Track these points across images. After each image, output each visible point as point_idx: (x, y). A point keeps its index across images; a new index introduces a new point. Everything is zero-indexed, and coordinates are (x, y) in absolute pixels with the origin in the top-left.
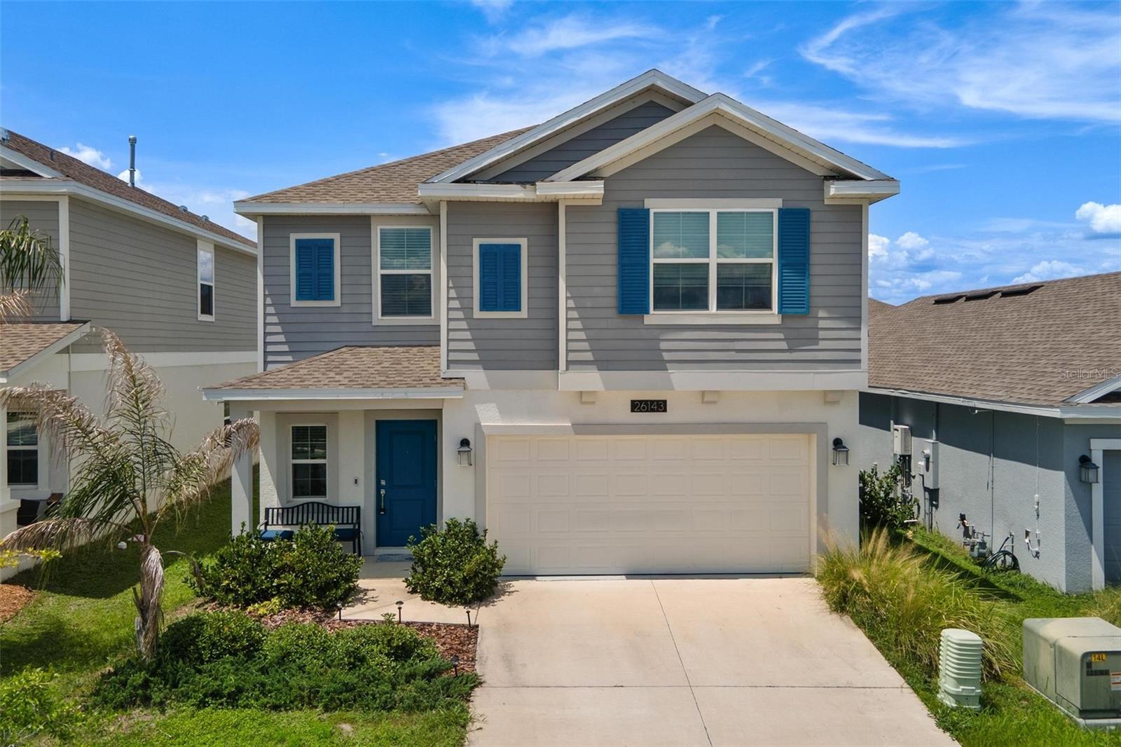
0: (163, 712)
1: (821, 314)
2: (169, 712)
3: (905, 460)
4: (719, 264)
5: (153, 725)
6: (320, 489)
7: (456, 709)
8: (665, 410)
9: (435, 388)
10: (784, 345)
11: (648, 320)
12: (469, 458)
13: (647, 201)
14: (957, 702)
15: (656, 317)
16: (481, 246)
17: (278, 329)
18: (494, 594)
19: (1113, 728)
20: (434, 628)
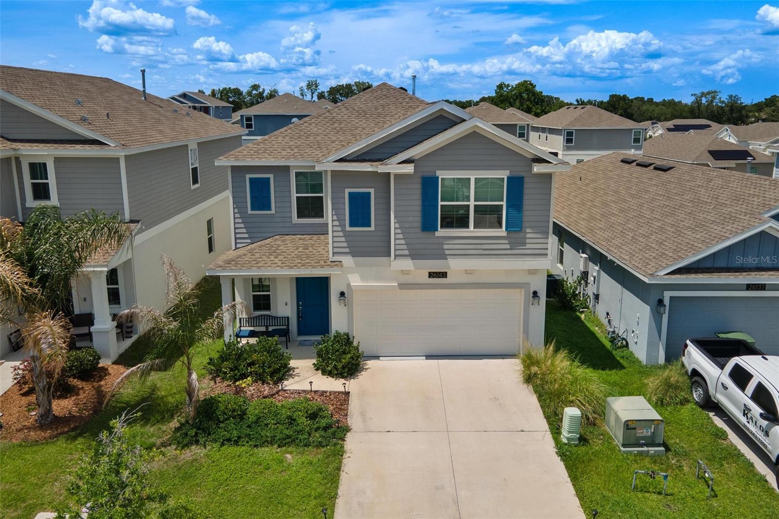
0: (205, 447)
1: (528, 230)
2: (209, 448)
3: (585, 275)
4: (475, 205)
5: (202, 455)
6: (268, 308)
7: (338, 447)
8: (446, 277)
9: (326, 268)
10: (508, 246)
11: (437, 234)
12: (345, 302)
13: (437, 171)
14: (568, 440)
15: (441, 232)
16: (349, 193)
17: (242, 225)
18: (358, 370)
19: (636, 452)
20: (328, 394)
